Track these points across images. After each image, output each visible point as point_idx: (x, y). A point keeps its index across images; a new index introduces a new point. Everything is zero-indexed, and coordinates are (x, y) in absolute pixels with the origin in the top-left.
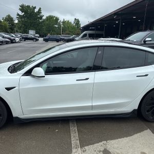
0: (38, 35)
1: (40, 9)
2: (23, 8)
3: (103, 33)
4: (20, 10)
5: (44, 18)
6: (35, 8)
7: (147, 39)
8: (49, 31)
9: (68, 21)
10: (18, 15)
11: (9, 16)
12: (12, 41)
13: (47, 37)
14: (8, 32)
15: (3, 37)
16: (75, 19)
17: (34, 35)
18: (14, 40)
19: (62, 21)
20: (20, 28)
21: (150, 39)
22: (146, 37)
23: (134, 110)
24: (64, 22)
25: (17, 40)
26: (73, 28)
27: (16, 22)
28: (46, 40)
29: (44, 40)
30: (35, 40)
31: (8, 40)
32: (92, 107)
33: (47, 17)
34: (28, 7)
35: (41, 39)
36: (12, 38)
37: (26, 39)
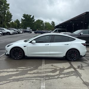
0: (31, 30)
1: (33, 17)
2: (25, 16)
3: (66, 29)
4: (23, 17)
5: (35, 21)
6: (31, 16)
7: (81, 33)
8: (37, 28)
9: (48, 23)
10: (22, 19)
11: (17, 20)
12: (19, 33)
13: (36, 31)
14: (16, 28)
15: (15, 31)
16: (52, 22)
17: (29, 30)
18: (20, 32)
19: (45, 22)
20: (22, 26)
21: (83, 33)
22: (81, 32)
23: (64, 56)
24: (46, 23)
25: (21, 32)
26: (51, 26)
27: (21, 23)
28: (36, 33)
29: (35, 33)
30: (30, 33)
31: (17, 32)
32: (50, 54)
33: (37, 21)
34: (27, 15)
35: (33, 32)
36: (19, 31)
37: (25, 32)
